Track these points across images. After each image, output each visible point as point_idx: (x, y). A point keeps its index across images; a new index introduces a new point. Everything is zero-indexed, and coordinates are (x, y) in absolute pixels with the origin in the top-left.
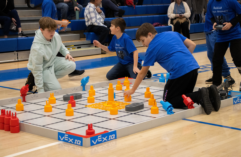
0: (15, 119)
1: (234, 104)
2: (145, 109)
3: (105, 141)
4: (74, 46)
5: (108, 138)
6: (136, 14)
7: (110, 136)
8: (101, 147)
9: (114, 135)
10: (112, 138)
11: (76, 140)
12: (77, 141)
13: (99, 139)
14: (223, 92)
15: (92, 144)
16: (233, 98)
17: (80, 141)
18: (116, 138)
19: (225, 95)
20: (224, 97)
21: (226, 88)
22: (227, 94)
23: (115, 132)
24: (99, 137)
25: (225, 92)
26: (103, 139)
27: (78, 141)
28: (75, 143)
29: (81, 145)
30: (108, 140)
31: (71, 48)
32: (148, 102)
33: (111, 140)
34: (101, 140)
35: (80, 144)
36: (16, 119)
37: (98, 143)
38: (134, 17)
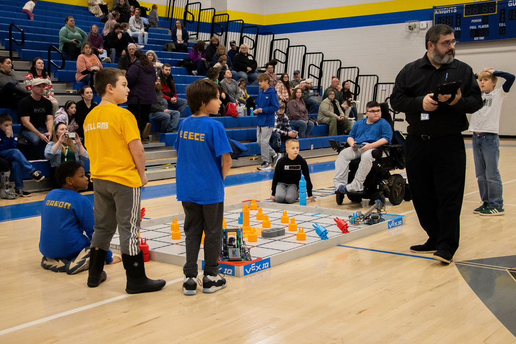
0: (144, 246)
1: (389, 228)
2: (286, 236)
3: (259, 270)
4: (172, 164)
5: (261, 267)
6: (239, 126)
7: (264, 264)
8: (254, 277)
9: (268, 263)
10: (265, 267)
11: (226, 269)
12: (227, 271)
13: (252, 268)
14: (375, 215)
15: (246, 274)
16: (387, 221)
17: (231, 270)
18: (270, 267)
19: (377, 218)
20: (376, 220)
21: (379, 210)
22: (380, 217)
23: (268, 260)
24: (252, 265)
25: (378, 215)
26: (256, 268)
27: (229, 270)
28: (225, 272)
29: (233, 275)
30: (262, 269)
31: (168, 167)
32: (288, 227)
33: (265, 268)
34: (255, 269)
35: (231, 273)
36: (146, 246)
37: (252, 272)
38: (239, 130)
